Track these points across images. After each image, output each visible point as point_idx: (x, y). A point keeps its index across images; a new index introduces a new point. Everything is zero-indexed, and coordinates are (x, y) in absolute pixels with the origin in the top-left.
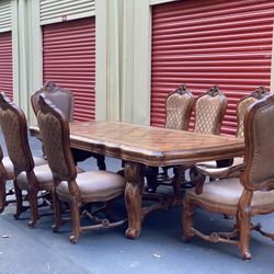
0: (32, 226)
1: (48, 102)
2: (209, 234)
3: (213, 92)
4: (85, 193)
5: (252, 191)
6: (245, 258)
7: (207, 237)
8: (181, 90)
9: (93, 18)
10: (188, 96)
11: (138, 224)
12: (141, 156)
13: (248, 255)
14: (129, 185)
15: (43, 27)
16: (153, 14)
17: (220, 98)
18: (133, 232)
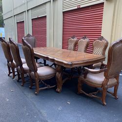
0: (23, 86)
1: (25, 41)
2: (88, 93)
3: (84, 38)
4: (41, 76)
5: (108, 79)
6: (104, 105)
7: (88, 95)
8: (73, 37)
9: (46, 16)
10: (75, 39)
11: (61, 88)
12: (62, 63)
13: (105, 104)
14: (57, 73)
15: (32, 19)
16: (63, 14)
17: (87, 40)
18: (59, 90)
